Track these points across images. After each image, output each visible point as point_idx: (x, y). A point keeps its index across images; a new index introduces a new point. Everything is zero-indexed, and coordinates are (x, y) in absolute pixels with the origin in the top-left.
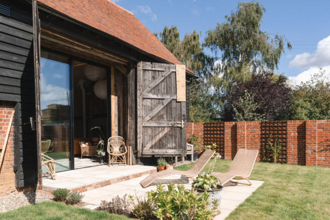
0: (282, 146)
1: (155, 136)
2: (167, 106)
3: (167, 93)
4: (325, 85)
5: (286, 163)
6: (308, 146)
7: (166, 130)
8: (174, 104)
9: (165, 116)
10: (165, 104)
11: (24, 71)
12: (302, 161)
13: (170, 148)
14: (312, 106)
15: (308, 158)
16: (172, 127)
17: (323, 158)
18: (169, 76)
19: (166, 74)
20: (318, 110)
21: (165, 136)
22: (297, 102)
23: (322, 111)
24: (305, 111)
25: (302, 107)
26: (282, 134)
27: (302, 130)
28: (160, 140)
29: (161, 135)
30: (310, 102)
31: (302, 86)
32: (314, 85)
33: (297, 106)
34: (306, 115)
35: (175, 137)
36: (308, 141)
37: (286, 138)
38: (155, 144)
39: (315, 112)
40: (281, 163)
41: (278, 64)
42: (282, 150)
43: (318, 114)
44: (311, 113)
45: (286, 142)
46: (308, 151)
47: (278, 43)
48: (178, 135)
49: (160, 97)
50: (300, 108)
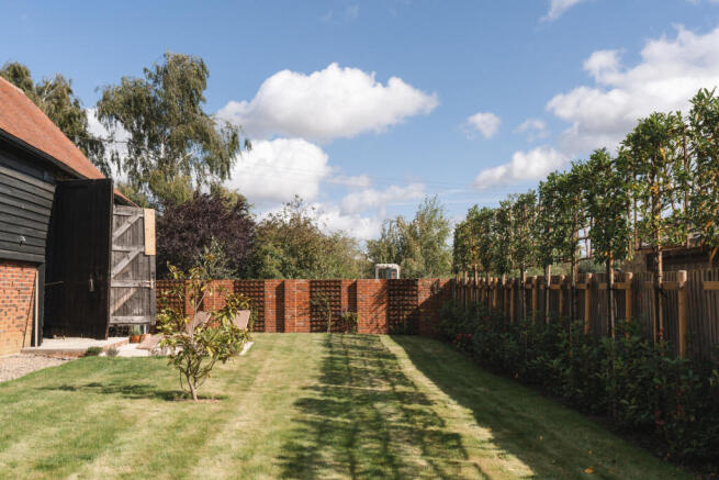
0: (260, 311)
1: (119, 298)
2: (132, 261)
3: (133, 244)
4: (302, 220)
5: (263, 331)
6: (288, 310)
7: (132, 291)
8: (141, 259)
9: (130, 273)
10: (131, 258)
11: (49, 232)
12: (281, 328)
13: (136, 315)
14: (287, 253)
15: (287, 324)
16: (139, 288)
17: (302, 324)
18: (136, 223)
19: (133, 219)
20: (293, 261)
21: (130, 299)
22: (264, 247)
23: (299, 262)
24: (277, 262)
25: (272, 255)
26: (259, 296)
27: (281, 290)
28: (124, 304)
29: (125, 298)
30: (283, 247)
31: (270, 219)
32: (287, 220)
33: (266, 253)
34: (277, 268)
35: (143, 300)
36: (287, 304)
37: (263, 302)
38: (119, 310)
39: (290, 263)
40: (259, 331)
41: (231, 170)
42: (259, 317)
43: (294, 268)
44: (284, 264)
45: (263, 307)
46: (288, 316)
47: (230, 135)
48: (146, 297)
49: (125, 249)
50: (268, 256)
